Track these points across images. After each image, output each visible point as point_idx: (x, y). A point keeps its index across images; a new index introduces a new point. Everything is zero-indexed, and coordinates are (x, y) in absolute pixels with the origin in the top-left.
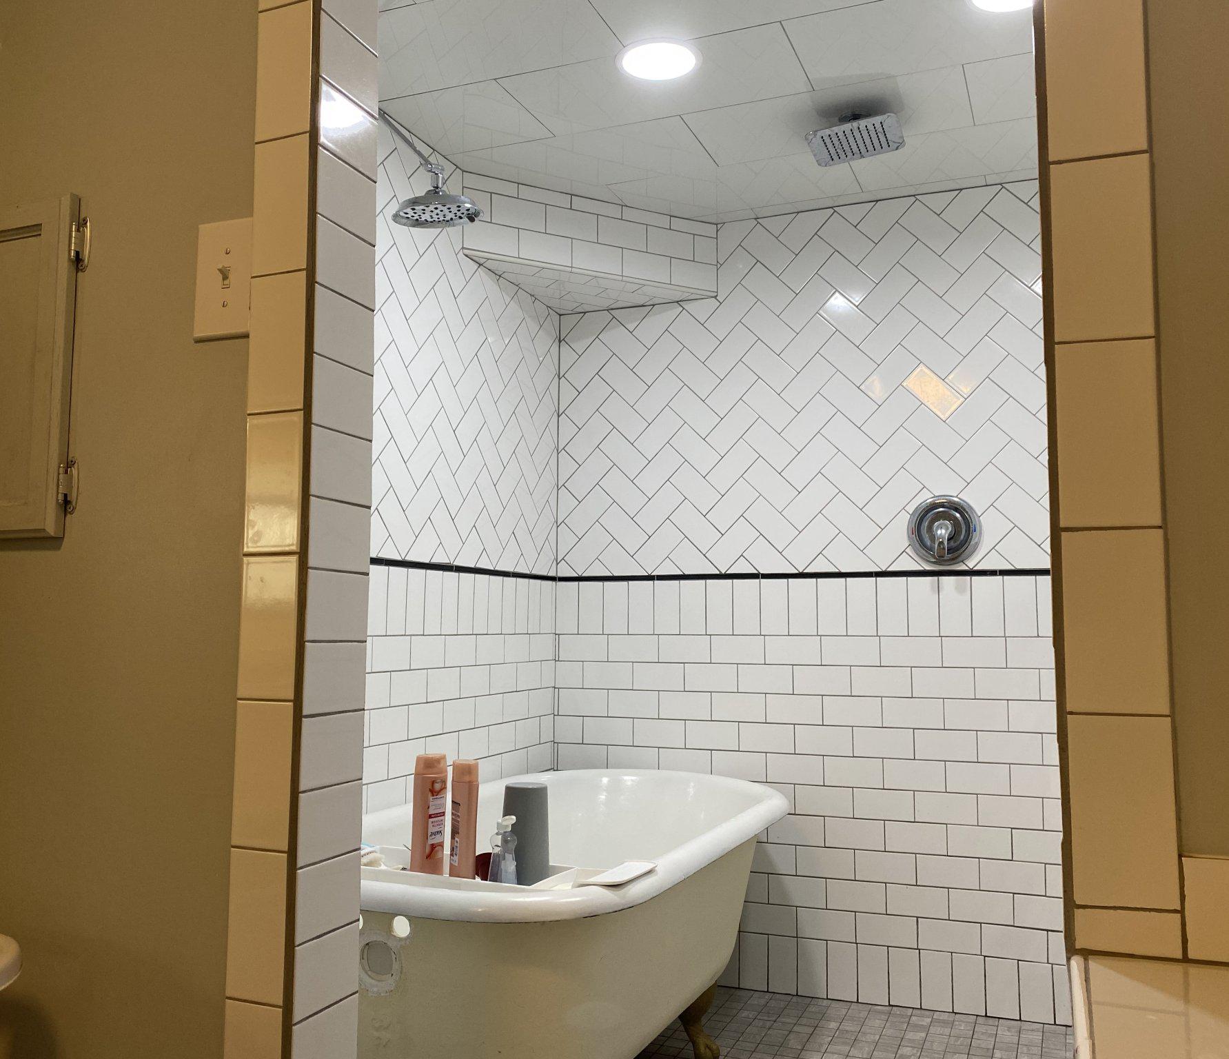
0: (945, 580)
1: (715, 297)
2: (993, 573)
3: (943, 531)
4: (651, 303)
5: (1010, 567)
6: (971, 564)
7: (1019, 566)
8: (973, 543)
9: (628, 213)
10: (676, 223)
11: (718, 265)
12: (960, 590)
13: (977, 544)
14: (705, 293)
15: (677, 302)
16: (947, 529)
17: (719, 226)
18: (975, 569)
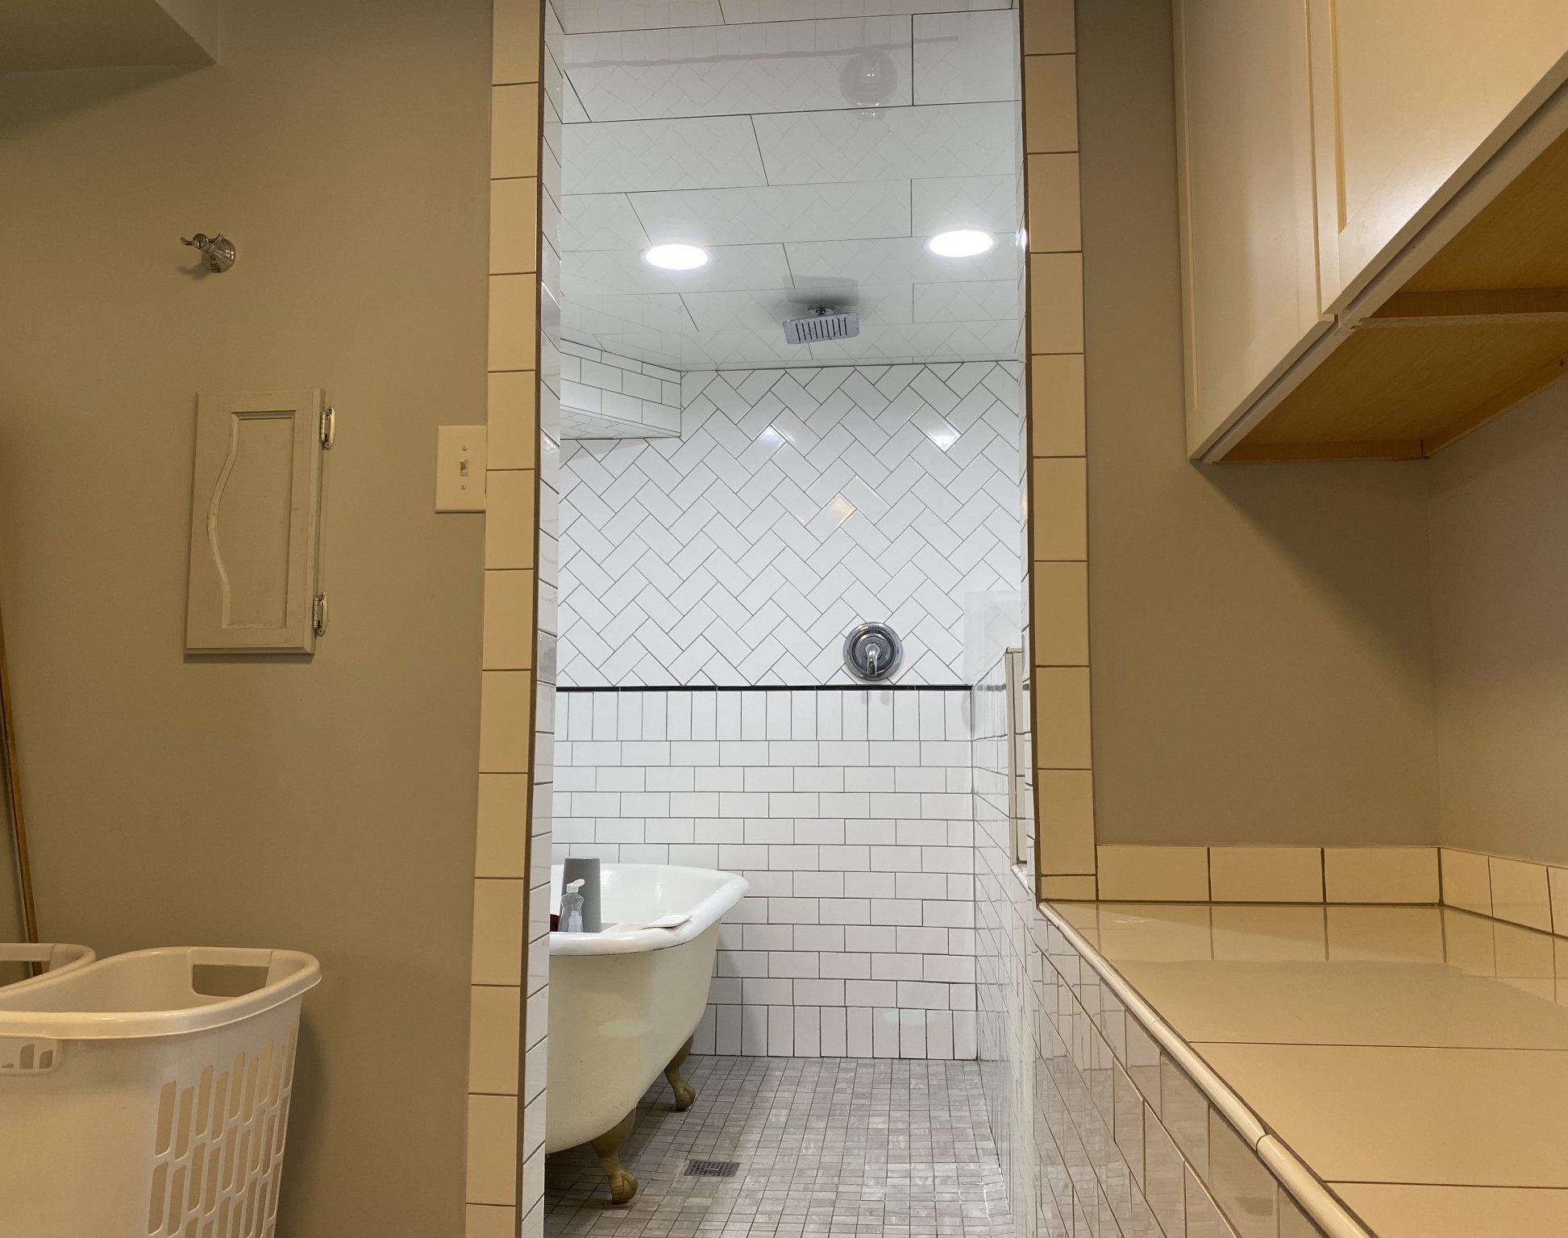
0: (872, 693)
1: (679, 437)
2: (911, 688)
3: (874, 652)
4: (619, 437)
5: (925, 684)
6: (894, 680)
7: (932, 683)
8: (896, 663)
9: (607, 358)
10: (647, 369)
11: (682, 409)
12: (885, 701)
13: (899, 664)
14: (672, 433)
15: (644, 438)
16: (876, 651)
17: (683, 374)
18: (897, 684)
